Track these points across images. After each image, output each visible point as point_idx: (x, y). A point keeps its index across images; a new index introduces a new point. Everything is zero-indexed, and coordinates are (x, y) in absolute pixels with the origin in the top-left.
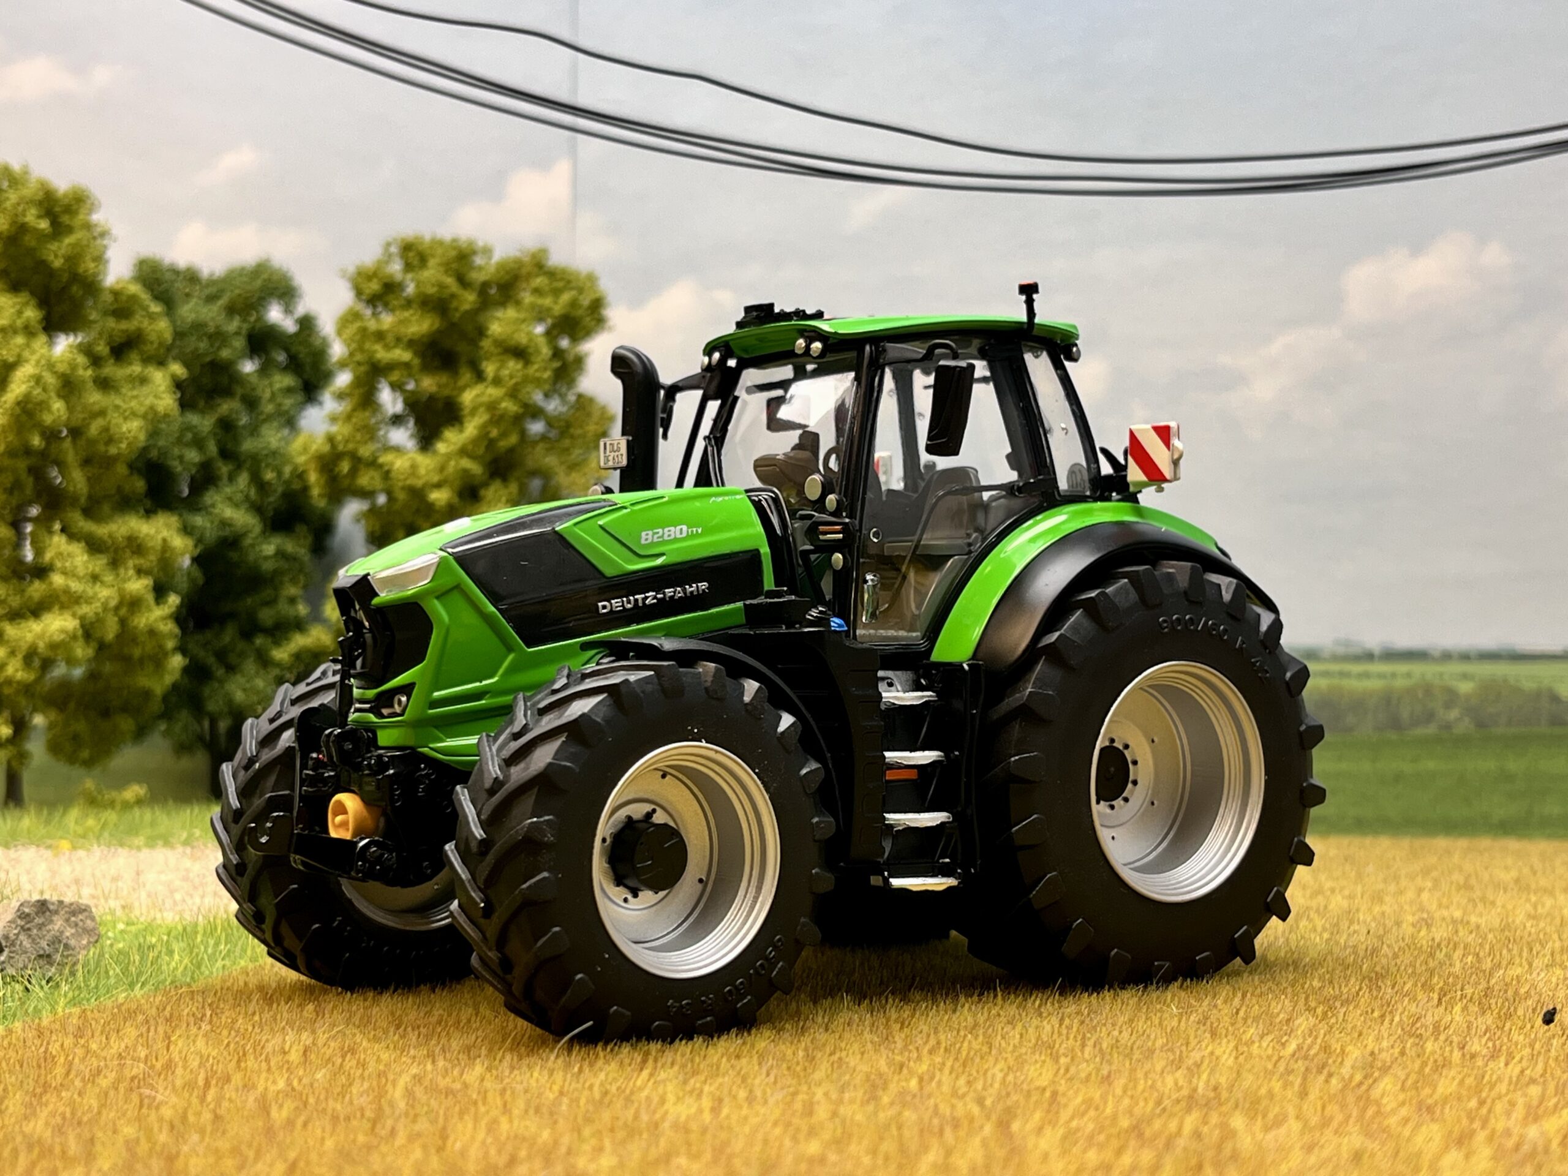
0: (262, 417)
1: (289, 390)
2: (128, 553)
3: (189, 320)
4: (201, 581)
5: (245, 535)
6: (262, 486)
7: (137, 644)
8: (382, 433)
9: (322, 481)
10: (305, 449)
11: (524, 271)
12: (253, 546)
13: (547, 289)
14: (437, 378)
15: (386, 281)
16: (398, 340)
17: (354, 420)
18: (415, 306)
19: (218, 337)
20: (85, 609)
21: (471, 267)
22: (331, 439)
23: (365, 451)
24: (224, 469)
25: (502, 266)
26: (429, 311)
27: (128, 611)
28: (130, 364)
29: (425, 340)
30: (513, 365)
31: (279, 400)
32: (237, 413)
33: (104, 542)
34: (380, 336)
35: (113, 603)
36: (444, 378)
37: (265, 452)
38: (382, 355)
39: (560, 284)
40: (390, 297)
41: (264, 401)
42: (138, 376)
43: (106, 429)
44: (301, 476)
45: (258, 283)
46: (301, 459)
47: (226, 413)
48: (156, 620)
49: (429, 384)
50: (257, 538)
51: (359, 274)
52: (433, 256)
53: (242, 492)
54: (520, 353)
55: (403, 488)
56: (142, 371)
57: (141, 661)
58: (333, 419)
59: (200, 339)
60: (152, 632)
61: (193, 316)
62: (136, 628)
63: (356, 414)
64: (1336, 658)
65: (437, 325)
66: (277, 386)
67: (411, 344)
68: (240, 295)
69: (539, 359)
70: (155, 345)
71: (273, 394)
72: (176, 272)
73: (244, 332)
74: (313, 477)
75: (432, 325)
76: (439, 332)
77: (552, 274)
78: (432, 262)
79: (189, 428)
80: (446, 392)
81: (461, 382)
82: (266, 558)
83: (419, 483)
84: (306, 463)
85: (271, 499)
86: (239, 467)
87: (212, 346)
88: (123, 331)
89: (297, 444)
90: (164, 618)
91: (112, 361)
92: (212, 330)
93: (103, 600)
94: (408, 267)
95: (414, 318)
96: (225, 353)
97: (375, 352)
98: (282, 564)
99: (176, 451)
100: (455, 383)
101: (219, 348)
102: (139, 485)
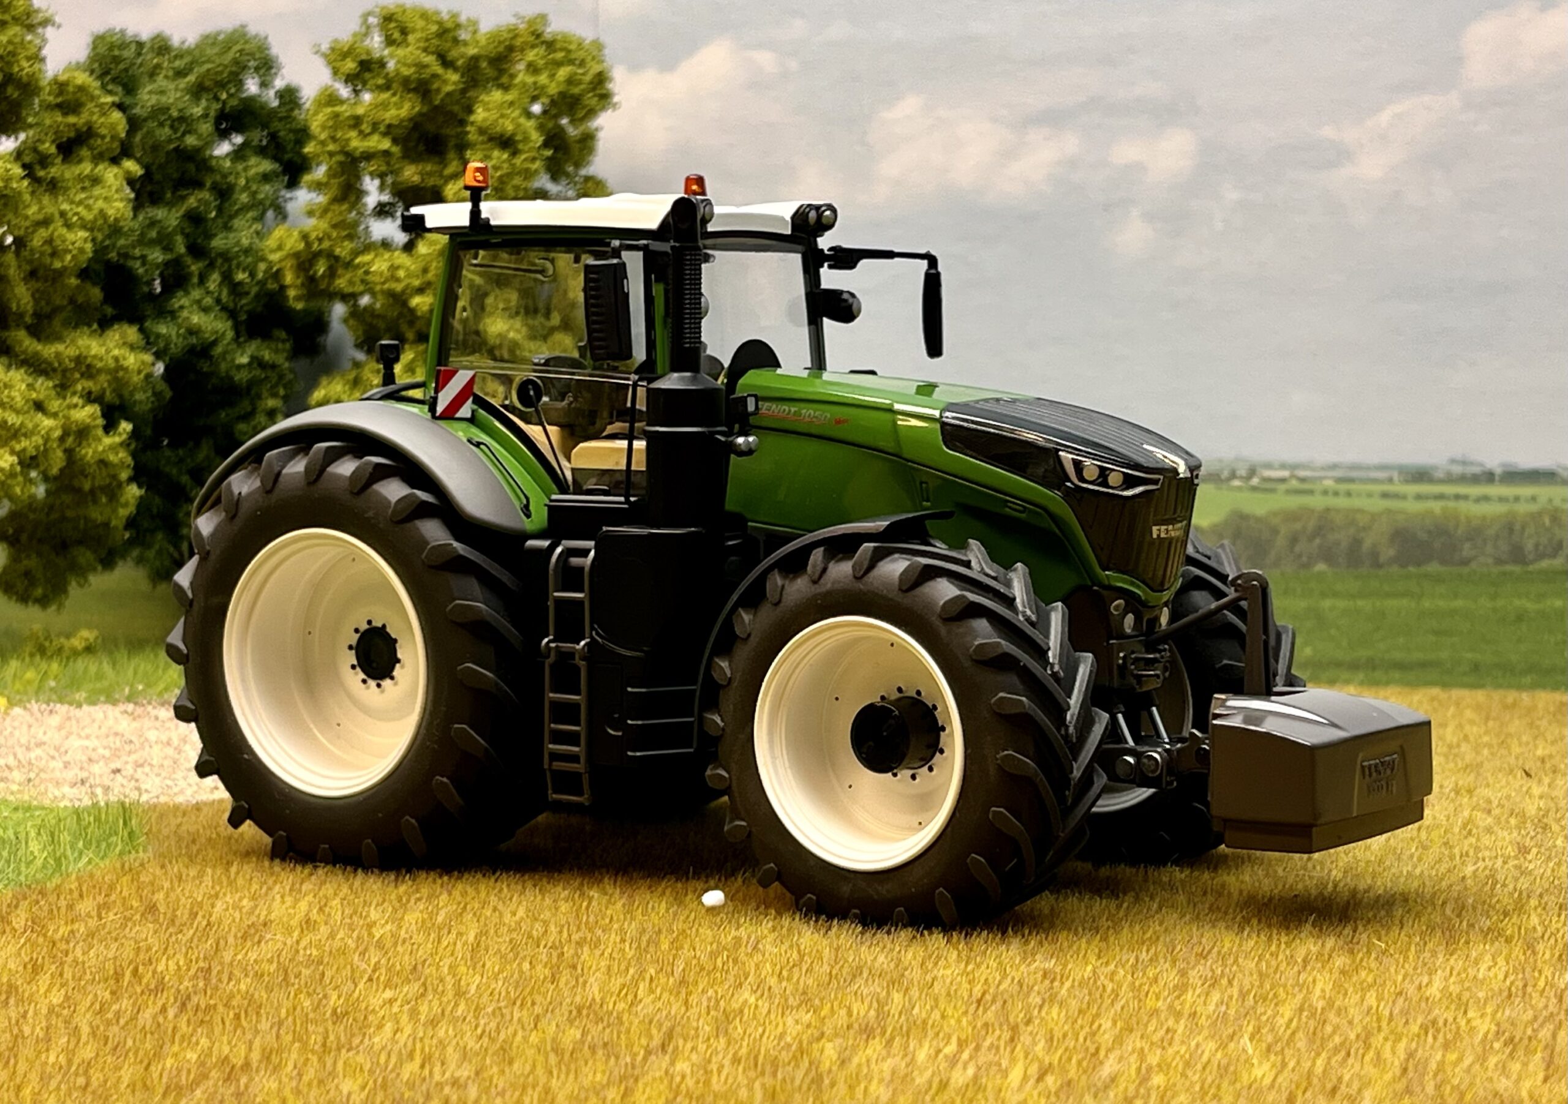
0: (236, 207)
1: (266, 178)
2: (77, 375)
3: (149, 104)
4: (168, 394)
5: (214, 343)
6: (236, 289)
7: (86, 477)
8: (362, 227)
9: (299, 282)
10: (280, 248)
11: (518, 42)
12: (225, 353)
13: (542, 62)
14: (420, 167)
15: (364, 57)
16: (375, 126)
17: (329, 215)
18: (394, 85)
19: (183, 122)
20: (24, 443)
21: (456, 41)
22: (305, 237)
23: (343, 250)
24: (195, 268)
25: (493, 37)
26: (409, 91)
27: (75, 440)
28: (80, 161)
29: (405, 124)
30: (499, 156)
31: (254, 187)
32: (207, 203)
33: (50, 364)
34: (356, 122)
35: (58, 433)
36: (429, 167)
37: (236, 249)
38: (357, 144)
39: (560, 55)
40: (367, 75)
41: (238, 188)
42: (87, 176)
43: (49, 241)
44: (277, 275)
45: (230, 55)
46: (275, 257)
47: (195, 205)
48: (104, 451)
49: (411, 174)
50: (229, 344)
51: (333, 49)
52: (414, 31)
53: (213, 293)
54: (506, 142)
55: (383, 292)
56: (92, 170)
57: (92, 491)
58: (310, 213)
59: (161, 125)
60: (103, 463)
61: (154, 100)
62: (81, 459)
63: (332, 207)
64: (1450, 479)
65: (417, 109)
66: (252, 172)
67: (389, 131)
68: (208, 70)
69: (526, 148)
70: (108, 139)
71: (248, 182)
72: (140, 45)
73: (212, 114)
74: (289, 278)
75: (413, 108)
76: (420, 114)
77: (550, 45)
78: (411, 38)
79: (153, 223)
80: (431, 182)
81: (448, 171)
82: (240, 367)
83: (398, 287)
84: (281, 261)
85: (244, 301)
86: (211, 265)
87: (175, 130)
88: (69, 125)
89: (271, 242)
90: (112, 448)
91: (59, 160)
92: (175, 114)
93: (43, 432)
94: (390, 42)
95: (394, 99)
96: (191, 141)
97: (349, 140)
98: (258, 372)
99: (137, 252)
100: (441, 171)
101: (184, 135)
102: (96, 293)
